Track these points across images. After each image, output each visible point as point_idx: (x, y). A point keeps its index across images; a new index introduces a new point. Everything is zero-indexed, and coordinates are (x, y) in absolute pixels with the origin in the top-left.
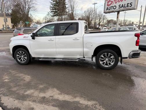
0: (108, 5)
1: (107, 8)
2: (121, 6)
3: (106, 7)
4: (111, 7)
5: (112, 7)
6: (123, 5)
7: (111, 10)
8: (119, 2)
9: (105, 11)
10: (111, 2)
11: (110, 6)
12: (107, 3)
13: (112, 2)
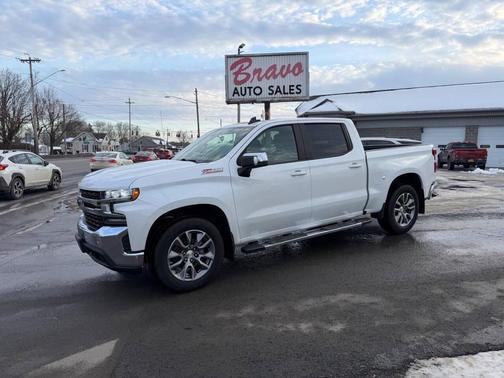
0: (237, 82)
1: (236, 89)
2: (274, 89)
3: (232, 87)
4: (248, 90)
5: (250, 88)
6: (278, 87)
7: (247, 97)
8: (268, 78)
9: (231, 97)
10: (245, 76)
11: (243, 86)
12: (232, 78)
13: (248, 75)
